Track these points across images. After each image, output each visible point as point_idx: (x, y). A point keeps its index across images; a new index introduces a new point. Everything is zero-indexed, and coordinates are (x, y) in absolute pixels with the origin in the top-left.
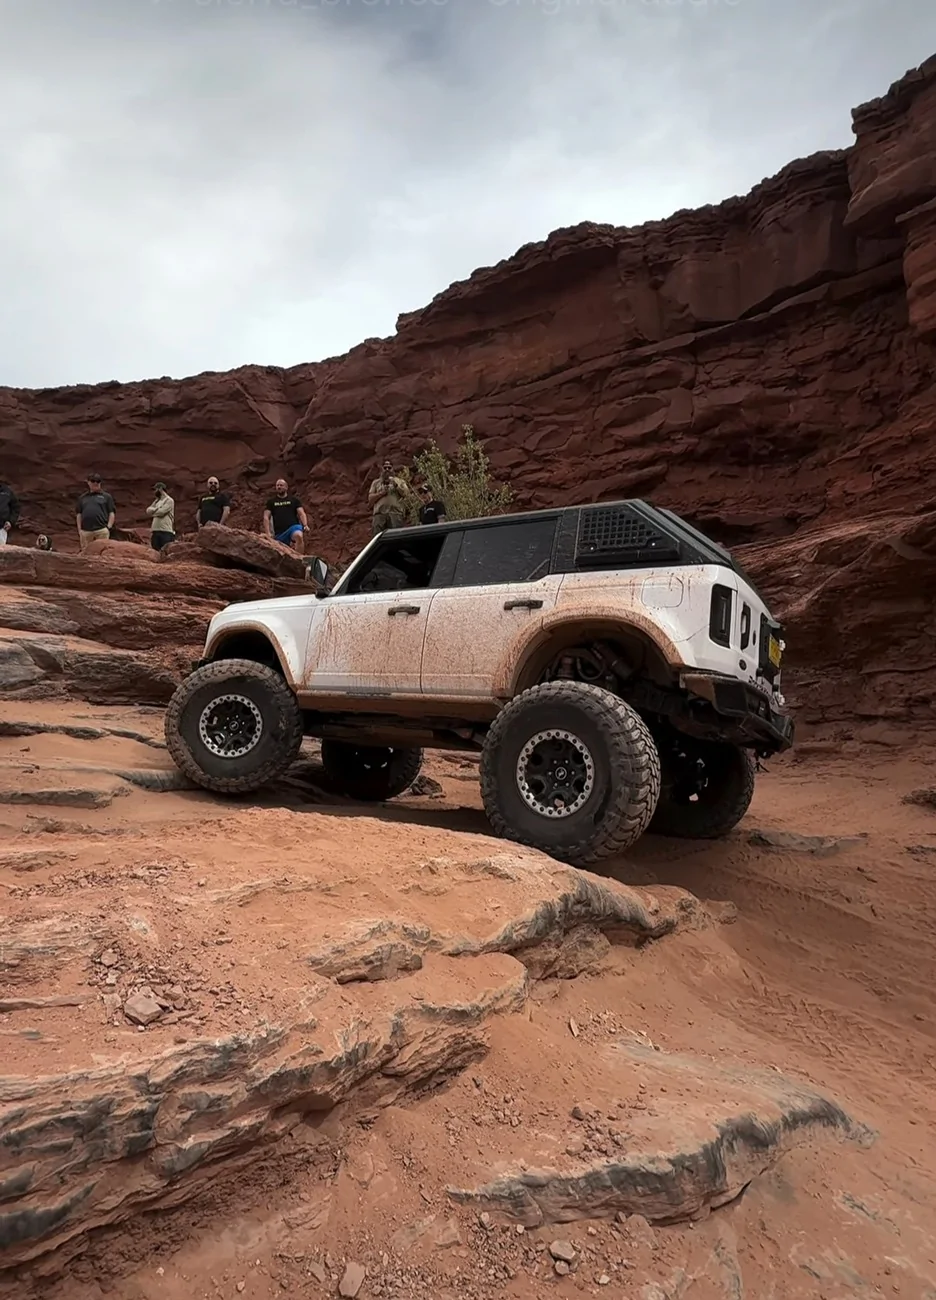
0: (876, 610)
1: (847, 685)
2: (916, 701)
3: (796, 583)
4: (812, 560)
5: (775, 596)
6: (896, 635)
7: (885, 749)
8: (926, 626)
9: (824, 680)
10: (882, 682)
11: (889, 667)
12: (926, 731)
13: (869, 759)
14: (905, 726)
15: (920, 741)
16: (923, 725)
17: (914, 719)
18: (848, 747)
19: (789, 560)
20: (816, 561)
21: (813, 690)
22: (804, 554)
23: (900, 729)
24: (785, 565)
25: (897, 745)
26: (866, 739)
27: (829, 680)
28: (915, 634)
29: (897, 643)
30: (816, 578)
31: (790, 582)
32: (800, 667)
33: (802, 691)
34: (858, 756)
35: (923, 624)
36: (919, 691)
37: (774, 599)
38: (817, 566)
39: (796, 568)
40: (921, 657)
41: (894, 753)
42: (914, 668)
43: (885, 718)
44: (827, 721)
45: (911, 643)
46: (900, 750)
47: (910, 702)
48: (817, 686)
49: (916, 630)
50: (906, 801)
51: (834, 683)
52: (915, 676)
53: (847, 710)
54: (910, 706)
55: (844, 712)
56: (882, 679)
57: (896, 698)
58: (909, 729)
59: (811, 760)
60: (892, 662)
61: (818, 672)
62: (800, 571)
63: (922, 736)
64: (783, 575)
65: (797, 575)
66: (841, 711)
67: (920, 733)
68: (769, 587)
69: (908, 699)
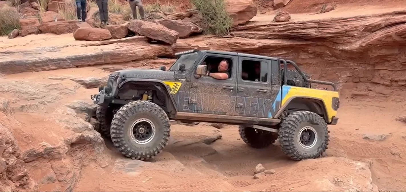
0: (384, 52)
1: (369, 70)
2: (393, 81)
3: (356, 37)
4: (362, 30)
5: (347, 40)
6: (389, 59)
7: (384, 96)
8: (398, 58)
9: (360, 68)
10: (383, 73)
11: (385, 68)
12: (396, 90)
13: (379, 99)
14: (389, 88)
15: (394, 93)
16: (395, 88)
17: (393, 86)
18: (371, 94)
19: (354, 29)
20: (363, 31)
21: (356, 71)
22: (359, 28)
23: (388, 89)
24: (352, 31)
25: (387, 95)
26: (377, 92)
27: (362, 68)
28: (395, 59)
29: (389, 61)
30: (362, 36)
31: (353, 36)
32: (351, 62)
33: (352, 71)
34: (375, 97)
35: (397, 57)
36: (395, 78)
37: (346, 41)
38: (363, 32)
39: (356, 32)
40: (396, 67)
41: (386, 97)
42: (393, 70)
43: (383, 85)
44: (361, 82)
45: (394, 62)
46: (389, 96)
47: (391, 81)
48: (357, 69)
49: (395, 58)
50: (397, 120)
51: (364, 69)
52: (393, 72)
53: (369, 79)
54: (391, 82)
55: (367, 80)
56: (382, 72)
57: (387, 79)
58: (391, 89)
59: (359, 98)
60: (386, 67)
61: (358, 65)
62: (357, 33)
63: (395, 92)
64: (351, 34)
65: (356, 34)
66: (367, 79)
67: (394, 91)
68: (345, 37)
69: (391, 80)
